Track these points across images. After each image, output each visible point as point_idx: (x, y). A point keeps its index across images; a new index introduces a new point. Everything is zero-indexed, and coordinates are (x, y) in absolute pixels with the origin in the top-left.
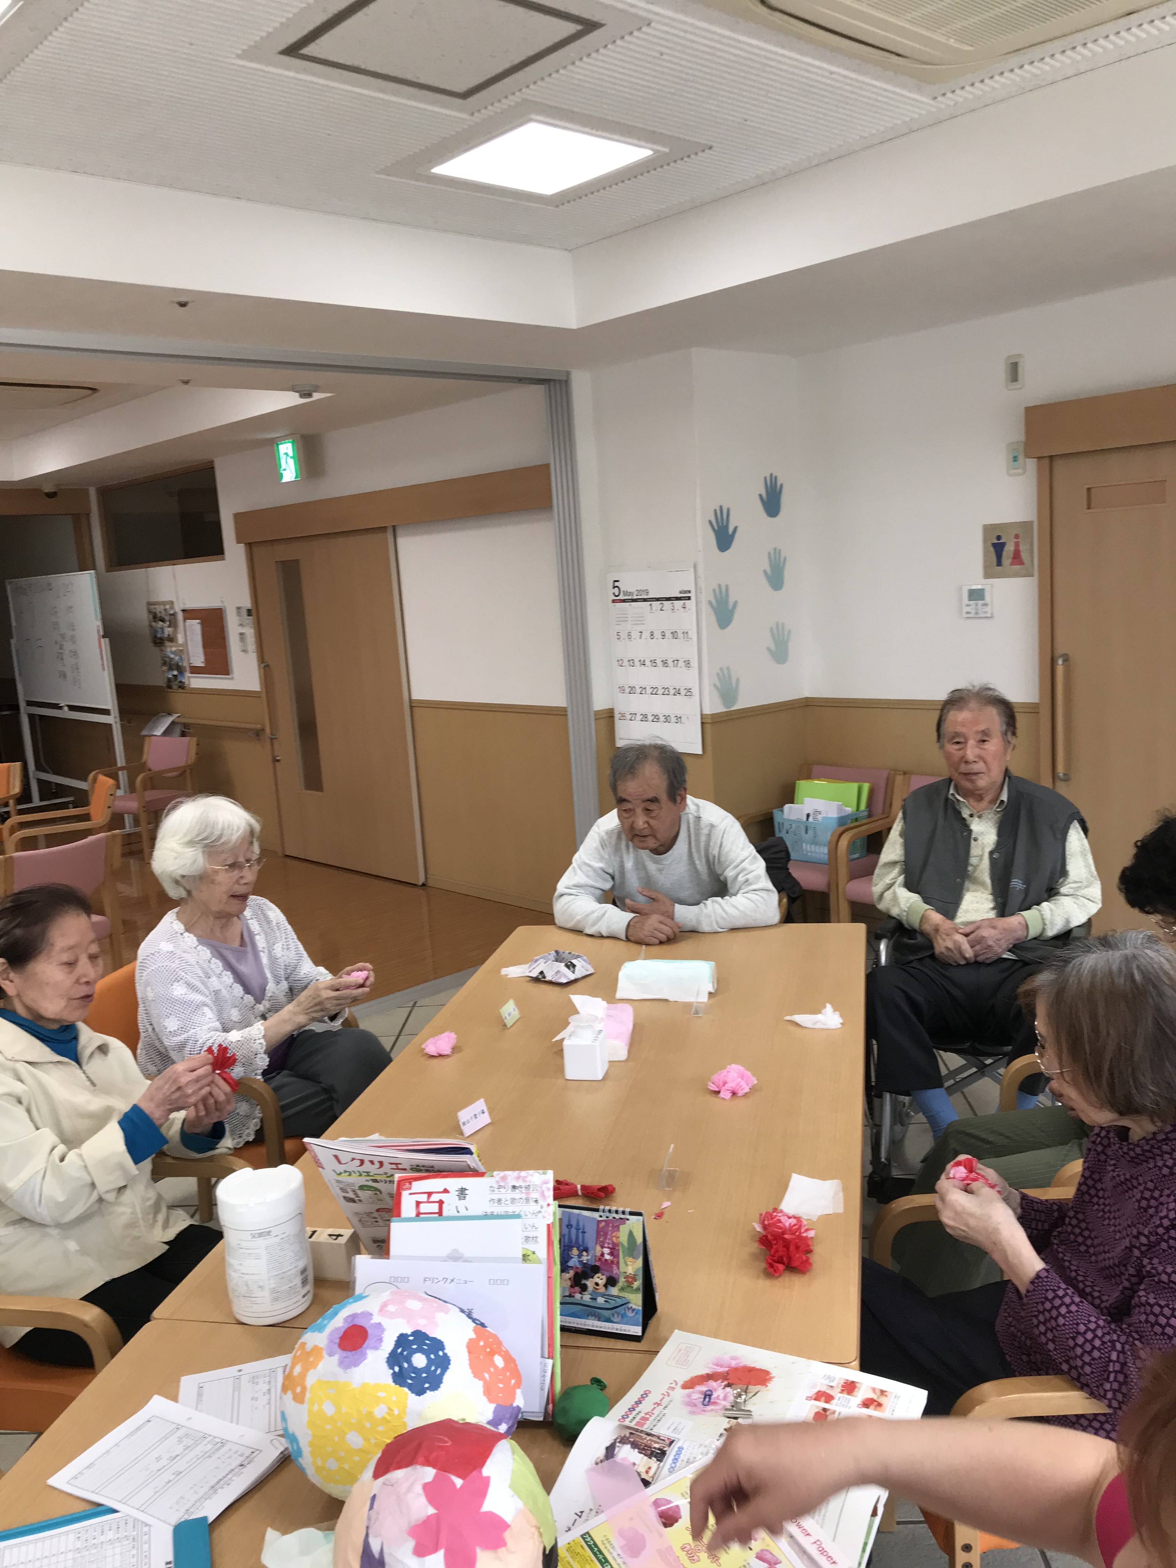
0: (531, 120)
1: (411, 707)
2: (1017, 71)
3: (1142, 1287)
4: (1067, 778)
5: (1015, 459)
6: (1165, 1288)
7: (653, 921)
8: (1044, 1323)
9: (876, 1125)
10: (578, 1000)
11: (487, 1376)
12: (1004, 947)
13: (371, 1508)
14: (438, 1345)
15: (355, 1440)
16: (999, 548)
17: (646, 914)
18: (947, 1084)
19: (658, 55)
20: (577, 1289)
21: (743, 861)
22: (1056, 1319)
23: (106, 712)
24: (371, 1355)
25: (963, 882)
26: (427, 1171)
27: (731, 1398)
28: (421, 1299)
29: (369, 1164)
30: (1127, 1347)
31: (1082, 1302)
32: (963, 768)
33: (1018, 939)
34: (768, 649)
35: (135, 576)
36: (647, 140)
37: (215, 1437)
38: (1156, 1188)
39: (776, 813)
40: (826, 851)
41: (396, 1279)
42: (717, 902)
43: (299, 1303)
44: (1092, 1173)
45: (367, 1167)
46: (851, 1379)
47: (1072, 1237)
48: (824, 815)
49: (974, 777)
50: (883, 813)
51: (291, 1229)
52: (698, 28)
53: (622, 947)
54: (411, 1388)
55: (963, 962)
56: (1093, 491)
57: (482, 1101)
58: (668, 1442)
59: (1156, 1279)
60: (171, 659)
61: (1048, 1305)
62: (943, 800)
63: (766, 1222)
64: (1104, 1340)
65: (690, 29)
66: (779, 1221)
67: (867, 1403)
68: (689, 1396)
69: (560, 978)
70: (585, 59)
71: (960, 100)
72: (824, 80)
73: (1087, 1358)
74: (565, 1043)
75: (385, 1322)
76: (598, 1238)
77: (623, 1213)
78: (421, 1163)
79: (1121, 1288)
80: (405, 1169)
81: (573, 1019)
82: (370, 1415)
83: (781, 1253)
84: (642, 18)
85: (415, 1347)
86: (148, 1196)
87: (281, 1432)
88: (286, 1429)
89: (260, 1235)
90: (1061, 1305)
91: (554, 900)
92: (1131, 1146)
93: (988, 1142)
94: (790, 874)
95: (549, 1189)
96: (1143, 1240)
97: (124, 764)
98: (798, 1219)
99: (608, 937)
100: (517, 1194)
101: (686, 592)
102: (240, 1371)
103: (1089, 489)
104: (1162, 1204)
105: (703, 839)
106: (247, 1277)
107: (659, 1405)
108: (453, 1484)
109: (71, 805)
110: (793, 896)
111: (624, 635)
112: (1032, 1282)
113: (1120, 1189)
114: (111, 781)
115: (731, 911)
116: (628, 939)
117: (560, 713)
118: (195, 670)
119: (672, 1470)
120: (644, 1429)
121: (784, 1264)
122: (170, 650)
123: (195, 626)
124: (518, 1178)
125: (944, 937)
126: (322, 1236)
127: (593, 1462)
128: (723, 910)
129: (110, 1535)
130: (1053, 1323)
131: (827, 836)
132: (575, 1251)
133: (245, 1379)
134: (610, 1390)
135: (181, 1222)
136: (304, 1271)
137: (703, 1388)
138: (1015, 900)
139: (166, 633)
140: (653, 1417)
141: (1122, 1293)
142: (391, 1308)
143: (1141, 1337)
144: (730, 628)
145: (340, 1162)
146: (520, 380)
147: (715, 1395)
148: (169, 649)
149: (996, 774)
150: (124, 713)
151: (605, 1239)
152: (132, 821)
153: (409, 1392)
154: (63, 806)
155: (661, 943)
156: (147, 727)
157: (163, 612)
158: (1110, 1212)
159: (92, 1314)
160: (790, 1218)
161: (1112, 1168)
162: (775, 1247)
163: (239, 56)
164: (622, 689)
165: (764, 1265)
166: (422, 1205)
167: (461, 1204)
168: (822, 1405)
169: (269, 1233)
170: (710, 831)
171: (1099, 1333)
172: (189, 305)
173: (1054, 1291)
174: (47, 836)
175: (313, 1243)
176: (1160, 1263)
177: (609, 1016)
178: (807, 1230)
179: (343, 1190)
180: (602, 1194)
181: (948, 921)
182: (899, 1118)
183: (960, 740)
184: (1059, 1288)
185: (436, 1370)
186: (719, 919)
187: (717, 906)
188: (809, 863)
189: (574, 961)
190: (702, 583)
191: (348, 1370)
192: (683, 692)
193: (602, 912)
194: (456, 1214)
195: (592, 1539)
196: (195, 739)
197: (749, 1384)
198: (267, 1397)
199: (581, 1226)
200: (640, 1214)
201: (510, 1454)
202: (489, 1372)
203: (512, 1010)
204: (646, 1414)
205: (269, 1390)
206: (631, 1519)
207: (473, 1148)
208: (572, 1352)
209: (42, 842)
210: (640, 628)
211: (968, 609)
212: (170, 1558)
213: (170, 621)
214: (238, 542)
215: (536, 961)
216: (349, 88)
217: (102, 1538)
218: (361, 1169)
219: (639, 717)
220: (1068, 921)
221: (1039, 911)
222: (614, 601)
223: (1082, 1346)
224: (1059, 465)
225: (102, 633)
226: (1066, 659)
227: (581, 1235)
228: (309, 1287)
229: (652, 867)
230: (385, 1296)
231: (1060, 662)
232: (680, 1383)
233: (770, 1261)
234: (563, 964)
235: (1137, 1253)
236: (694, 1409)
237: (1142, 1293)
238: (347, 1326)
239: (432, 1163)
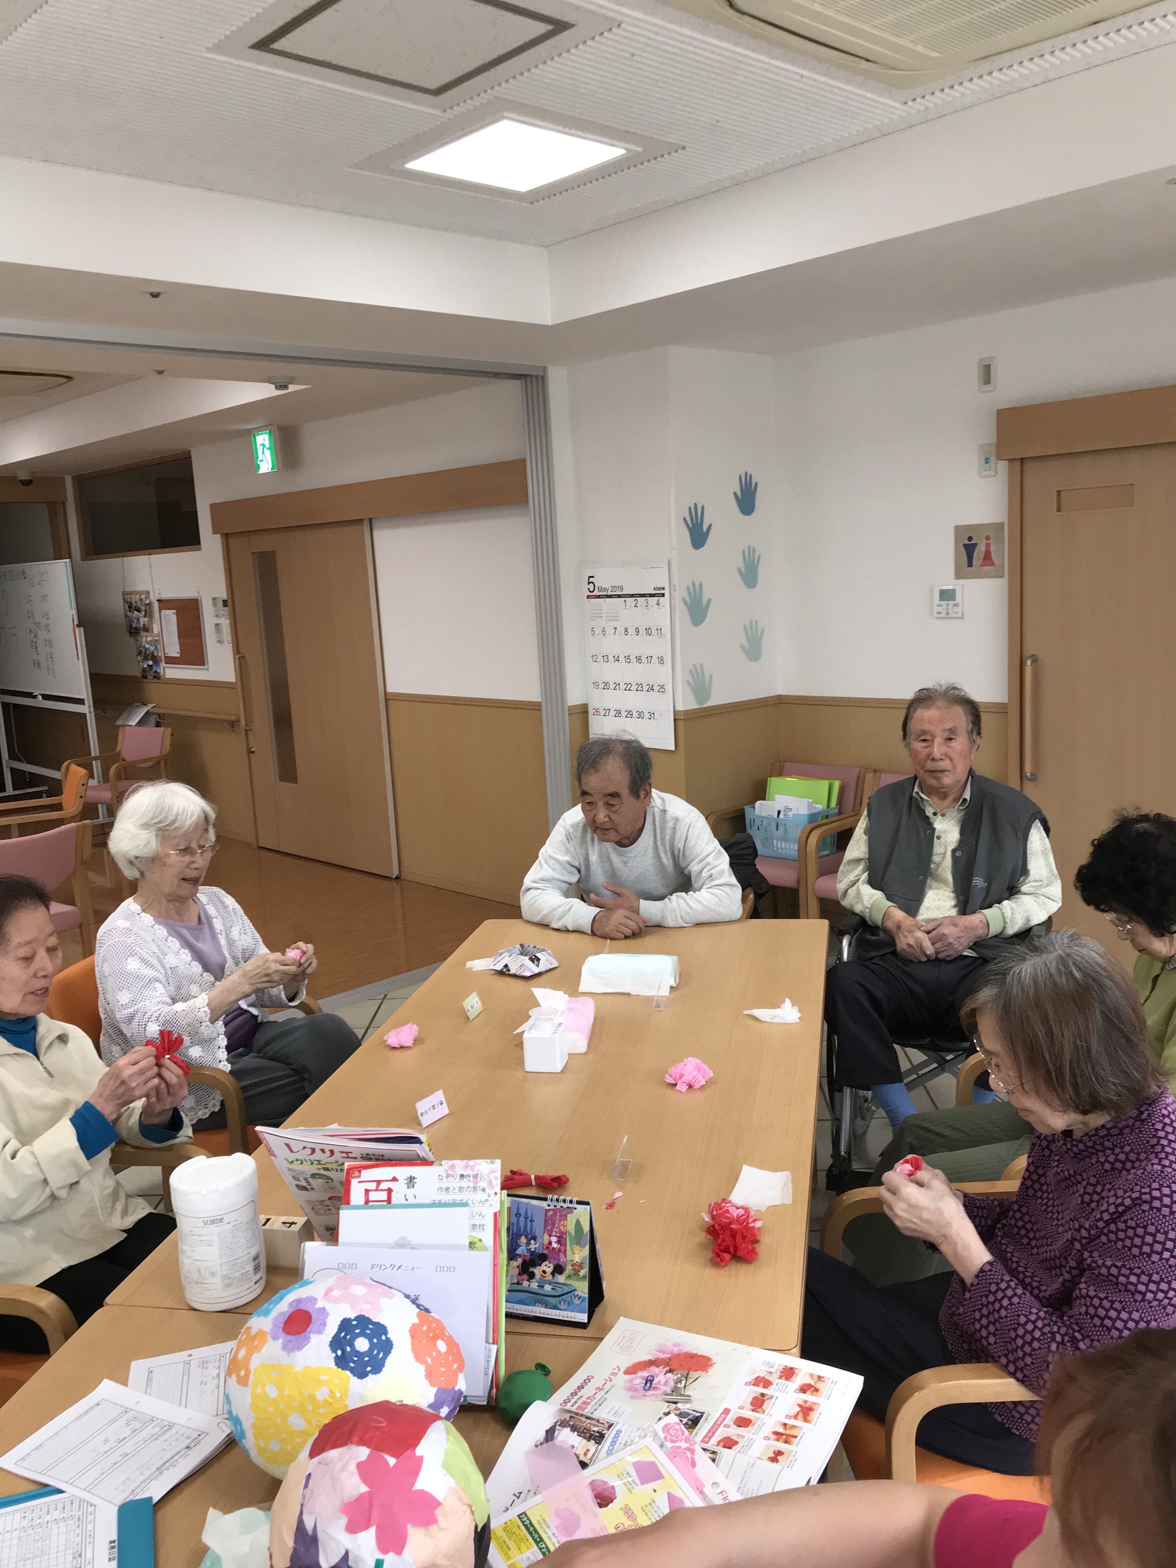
0: (503, 118)
1: (387, 700)
2: (986, 77)
3: (1083, 1280)
4: (1034, 778)
5: (987, 461)
6: (1104, 1281)
7: (619, 916)
8: (987, 1317)
9: (836, 1119)
10: (539, 993)
11: (429, 1360)
12: (965, 944)
13: (306, 1486)
14: (381, 1329)
15: (297, 1422)
16: (970, 549)
17: (611, 909)
18: (906, 1081)
19: (628, 55)
20: (525, 1276)
21: (708, 855)
22: (998, 1311)
23: (80, 702)
24: (314, 1338)
25: (926, 879)
26: (377, 1160)
27: (672, 1384)
28: (365, 1285)
29: (320, 1152)
30: (1066, 1338)
31: (1024, 1294)
32: (930, 765)
33: (979, 937)
34: (742, 647)
35: (111, 566)
36: (621, 139)
37: (163, 1420)
38: (1098, 1183)
39: (748, 810)
40: (796, 848)
41: (344, 1265)
42: (681, 897)
43: (253, 1289)
44: (1037, 1168)
45: (318, 1155)
46: (790, 1365)
47: (1016, 1230)
48: (794, 812)
49: (940, 775)
50: (853, 810)
51: (244, 1216)
52: (667, 29)
53: (586, 942)
54: (352, 1371)
55: (924, 959)
56: (1062, 493)
57: (441, 1091)
58: (607, 1425)
59: (1096, 1272)
60: (146, 649)
61: (991, 1298)
62: (907, 797)
63: (715, 1213)
64: (1044, 1331)
65: (660, 31)
66: (728, 1211)
67: (804, 1389)
68: (631, 1381)
69: (524, 970)
70: (556, 58)
71: (931, 105)
72: (794, 83)
73: (1027, 1349)
74: (525, 1035)
75: (329, 1307)
76: (545, 1227)
77: (571, 1202)
78: (371, 1152)
79: (1061, 1279)
80: (356, 1158)
81: (533, 1012)
82: (312, 1397)
83: (728, 1243)
84: (612, 20)
85: (358, 1331)
86: (107, 1184)
87: (227, 1416)
88: (230, 1412)
89: (213, 1222)
90: (1003, 1298)
91: (521, 894)
92: (1075, 1143)
93: (943, 1137)
94: (757, 870)
95: (497, 1178)
96: (1084, 1233)
97: (98, 754)
98: (746, 1209)
99: (574, 931)
100: (465, 1183)
101: (660, 589)
102: (190, 1355)
103: (1059, 492)
104: (1103, 1198)
105: (668, 832)
106: (198, 1263)
107: (601, 1390)
108: (387, 1463)
109: (44, 795)
110: (760, 892)
111: (598, 631)
112: (977, 1276)
113: (1063, 1185)
114: (83, 771)
115: (694, 905)
116: (593, 933)
117: (535, 708)
118: (171, 660)
119: (610, 1452)
120: (585, 1412)
121: (730, 1253)
122: (146, 640)
123: (171, 616)
124: (467, 1167)
125: (906, 933)
126: (276, 1223)
127: (533, 1444)
128: (687, 904)
129: (56, 1515)
130: (996, 1315)
131: (796, 833)
132: (523, 1240)
133: (194, 1364)
134: (554, 1376)
135: (141, 1210)
136: (256, 1258)
137: (645, 1374)
138: (977, 898)
139: (142, 623)
140: (595, 1401)
141: (1063, 1284)
142: (336, 1293)
143: (1081, 1328)
144: (703, 625)
145: (291, 1151)
146: (497, 375)
147: (656, 1381)
148: (144, 639)
149: (961, 772)
150: (99, 702)
151: (553, 1227)
152: (105, 811)
153: (351, 1375)
154: (38, 795)
155: (626, 937)
156: (123, 716)
157: (139, 602)
158: (1053, 1205)
159: (48, 1301)
160: (737, 1208)
161: (1056, 1163)
162: (721, 1237)
163: (208, 49)
164: (596, 684)
165: (710, 1255)
166: (371, 1193)
167: (410, 1192)
168: (761, 1390)
169: (221, 1220)
170: (675, 824)
171: (1040, 1324)
172: (161, 296)
173: (997, 1284)
174: (20, 825)
175: (265, 1231)
176: (1100, 1256)
177: (569, 1009)
178: (755, 1220)
179: (295, 1178)
180: (555, 1184)
181: (911, 918)
182: (860, 1112)
183: (926, 738)
184: (1002, 1280)
185: (378, 1354)
186: (683, 914)
187: (681, 901)
188: (779, 860)
189: (539, 955)
190: (676, 580)
191: (291, 1354)
192: (656, 688)
193: (568, 907)
194: (404, 1202)
195: (528, 1519)
196: (170, 730)
197: (690, 1370)
198: (216, 1381)
199: (529, 1215)
200: (587, 1203)
201: (444, 1435)
202: (431, 1356)
203: (475, 1002)
204: (588, 1398)
205: (218, 1375)
206: (567, 1499)
207: (423, 1138)
208: (518, 1338)
209: (15, 831)
210: (615, 624)
211: (940, 609)
212: (114, 1537)
213: (146, 611)
214: (215, 532)
215: (501, 954)
216: (320, 82)
217: (48, 1518)
218: (313, 1157)
219: (613, 713)
220: (1028, 920)
221: (1000, 909)
222: (588, 597)
223: (1022, 1337)
224: (1028, 466)
225: (76, 622)
226: (1035, 660)
227: (529, 1223)
228: (262, 1273)
229: (616, 860)
230: (331, 1281)
231: (1029, 662)
232: (623, 1369)
233: (718, 1251)
234: (527, 958)
235: (1077, 1246)
236: (635, 1394)
237: (1082, 1286)
238: (291, 1311)
239: (381, 1153)
